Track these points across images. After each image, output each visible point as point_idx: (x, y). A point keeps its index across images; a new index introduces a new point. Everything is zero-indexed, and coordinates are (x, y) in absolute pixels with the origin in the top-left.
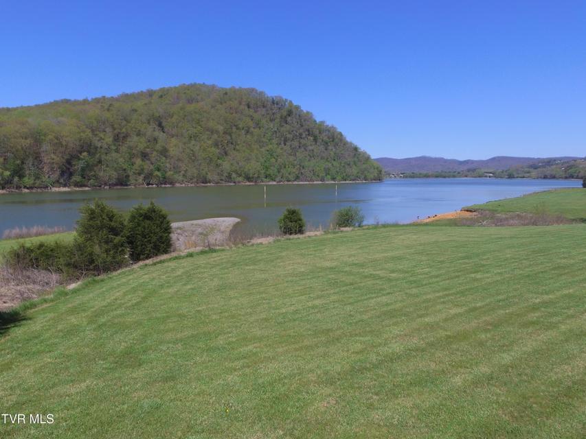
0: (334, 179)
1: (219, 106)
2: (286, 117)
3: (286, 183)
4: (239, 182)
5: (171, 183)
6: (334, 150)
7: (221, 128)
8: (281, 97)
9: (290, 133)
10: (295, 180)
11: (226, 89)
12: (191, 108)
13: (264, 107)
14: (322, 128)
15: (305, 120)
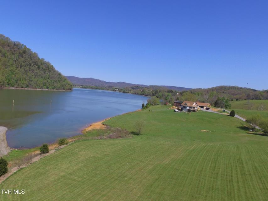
0: (48, 88)
2: (22, 54)
3: (20, 88)
6: (48, 74)
8: (19, 43)
9: (24, 62)
10: (26, 88)
13: (9, 46)
14: (42, 62)
15: (33, 57)
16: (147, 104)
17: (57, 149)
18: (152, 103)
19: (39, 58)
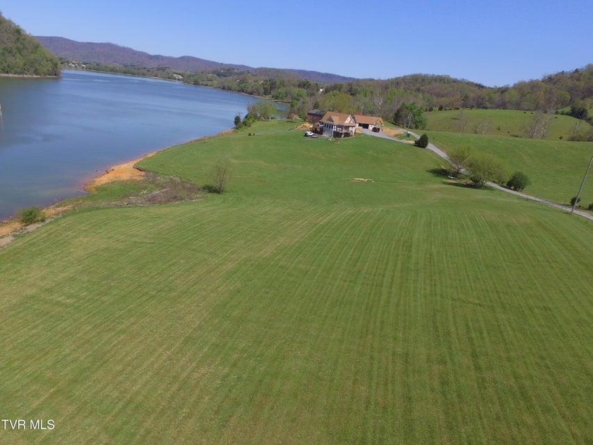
16: (246, 117)
17: (18, 233)
18: (259, 115)
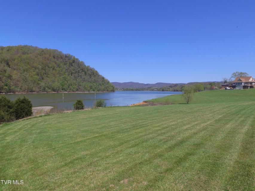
0: (94, 91)
1: (39, 57)
2: (72, 63)
3: (72, 92)
4: (49, 92)
5: (13, 92)
6: (94, 78)
7: (40, 67)
8: (69, 54)
9: (73, 70)
10: (76, 91)
11: (43, 49)
12: (25, 56)
13: (61, 58)
14: (88, 69)
15: (81, 65)
17: (94, 108)
19: (85, 66)
